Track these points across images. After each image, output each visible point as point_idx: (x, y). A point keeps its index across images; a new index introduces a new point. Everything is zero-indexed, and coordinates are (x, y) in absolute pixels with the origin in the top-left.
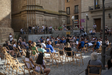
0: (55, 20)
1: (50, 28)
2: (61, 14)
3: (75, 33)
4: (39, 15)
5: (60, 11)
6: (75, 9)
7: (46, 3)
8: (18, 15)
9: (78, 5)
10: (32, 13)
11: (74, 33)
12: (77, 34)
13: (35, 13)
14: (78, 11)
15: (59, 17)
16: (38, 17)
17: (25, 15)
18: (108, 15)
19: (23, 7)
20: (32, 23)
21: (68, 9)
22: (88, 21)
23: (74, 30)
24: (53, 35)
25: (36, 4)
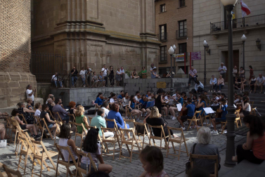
0: (133, 55)
1: (120, 73)
2: (144, 40)
3: (178, 85)
4: (94, 43)
5: (144, 34)
6: (179, 29)
7: (111, 14)
8: (47, 43)
9: (185, 20)
10: (79, 40)
11: (175, 85)
12: (182, 86)
13: (84, 40)
14: (185, 34)
15: (141, 48)
16: (93, 48)
17: (63, 42)
18: (255, 44)
19: (58, 25)
20: (78, 62)
21: (163, 27)
22: (208, 57)
23: (176, 77)
24: (126, 88)
25: (88, 19)
